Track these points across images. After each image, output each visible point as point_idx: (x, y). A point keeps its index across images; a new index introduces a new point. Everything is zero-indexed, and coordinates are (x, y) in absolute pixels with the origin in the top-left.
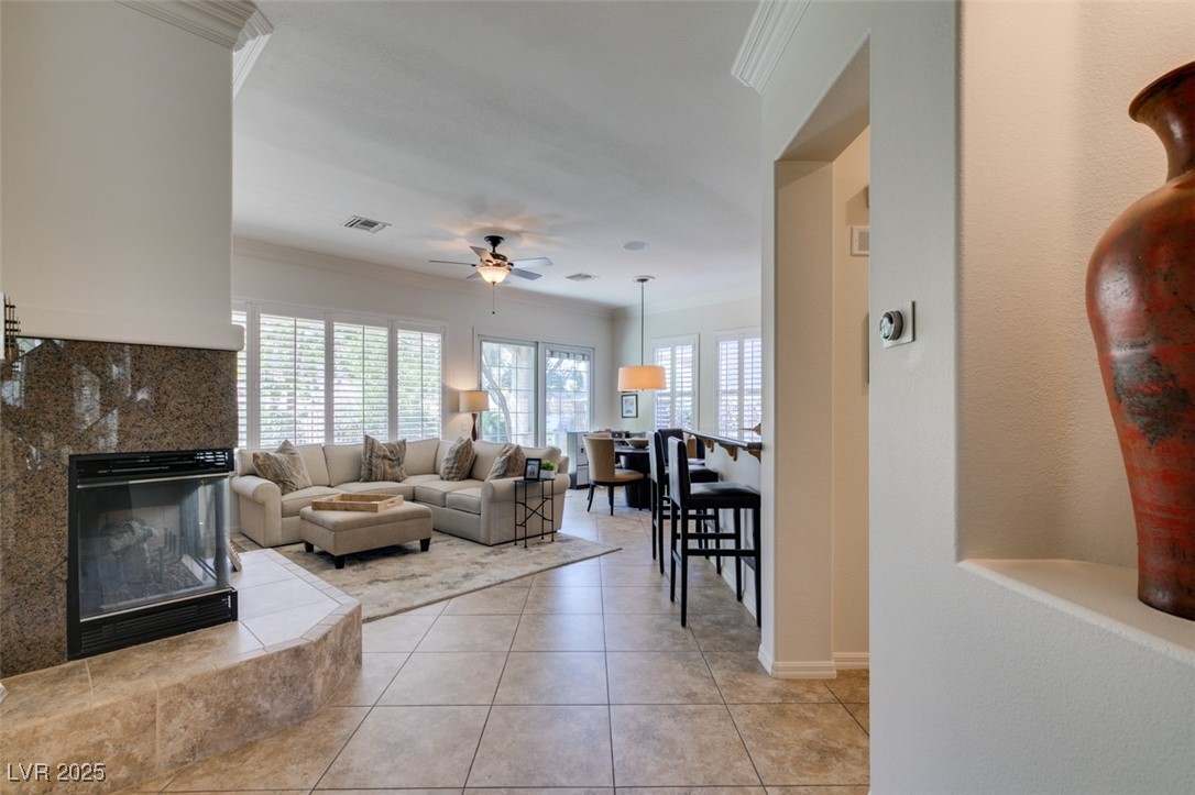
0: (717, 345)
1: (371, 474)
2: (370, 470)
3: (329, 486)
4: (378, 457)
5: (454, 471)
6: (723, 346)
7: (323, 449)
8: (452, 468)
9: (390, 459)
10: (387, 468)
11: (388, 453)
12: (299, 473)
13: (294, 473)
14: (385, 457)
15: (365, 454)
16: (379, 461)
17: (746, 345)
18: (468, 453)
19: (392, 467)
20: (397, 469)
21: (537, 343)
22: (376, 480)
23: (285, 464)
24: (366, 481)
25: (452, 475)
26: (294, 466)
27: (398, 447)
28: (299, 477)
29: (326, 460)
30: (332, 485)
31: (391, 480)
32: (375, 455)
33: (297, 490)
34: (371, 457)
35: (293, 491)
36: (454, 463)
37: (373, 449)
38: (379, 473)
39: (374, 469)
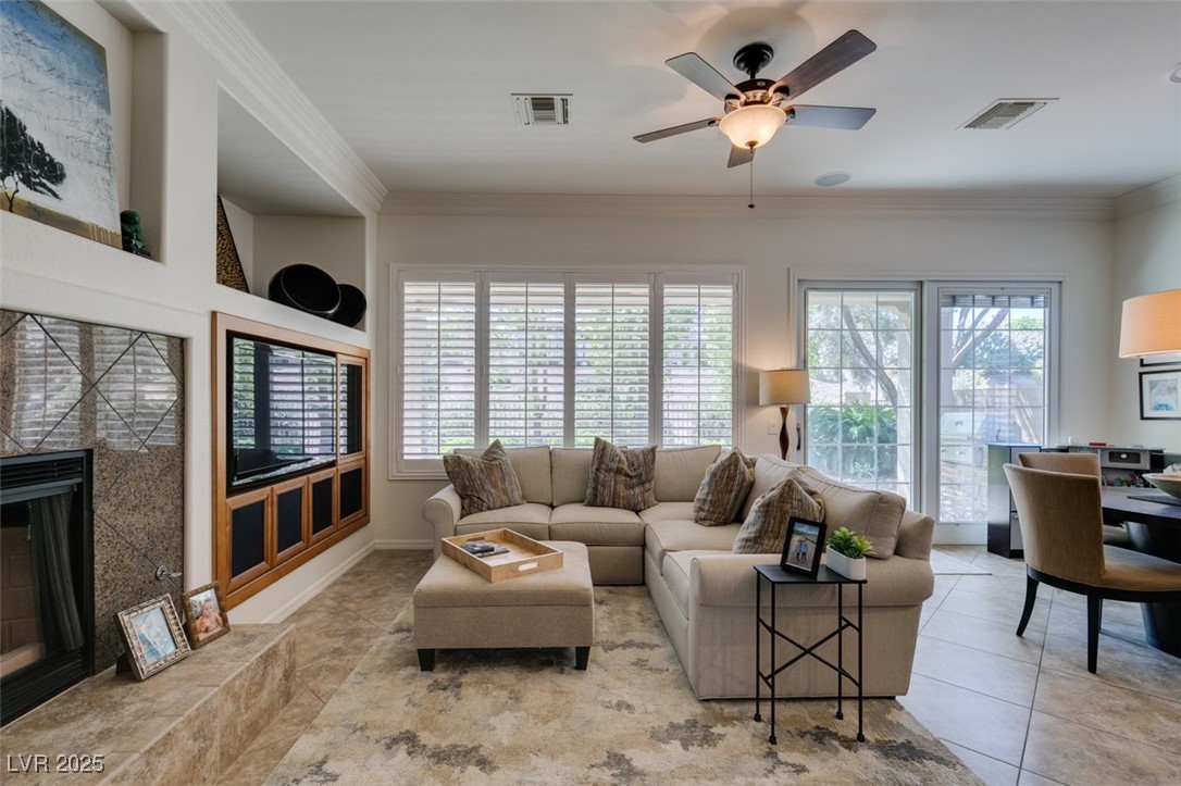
1: (595, 496)
3: (550, 506)
4: (609, 470)
5: (706, 507)
7: (551, 453)
8: (705, 500)
9: (628, 476)
10: (621, 488)
11: (625, 467)
13: (488, 486)
14: (619, 471)
15: (592, 465)
16: (610, 477)
18: (731, 478)
19: (628, 487)
20: (637, 490)
21: (921, 283)
22: (602, 505)
23: (477, 473)
24: (592, 504)
25: (703, 514)
26: (488, 477)
27: (641, 457)
28: (493, 491)
29: (552, 468)
30: (555, 504)
31: (624, 508)
32: (604, 466)
33: (489, 509)
34: (597, 470)
35: (481, 511)
36: (708, 494)
37: (601, 457)
38: (606, 495)
39: (599, 487)
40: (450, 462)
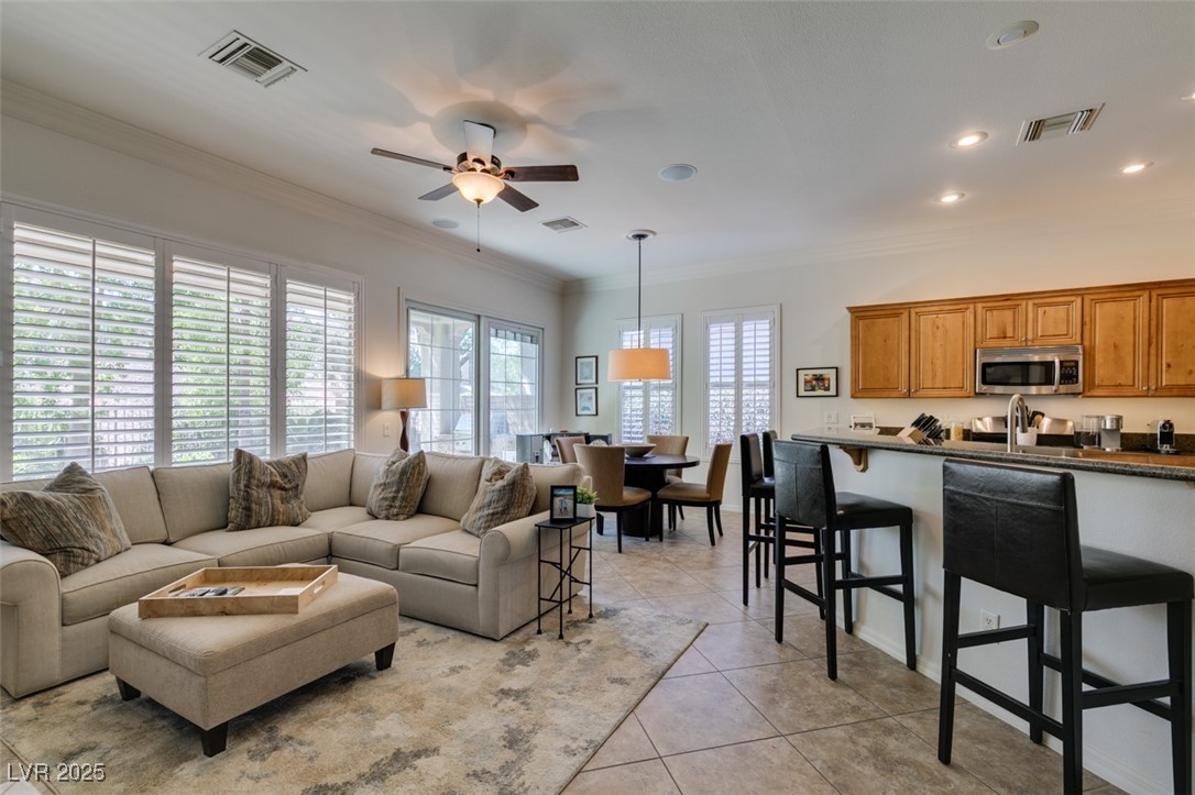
0: (707, 328)
1: (249, 517)
2: (248, 509)
3: (167, 543)
4: (261, 485)
5: (397, 503)
6: (714, 329)
7: (152, 475)
8: (394, 498)
9: (283, 489)
10: (278, 502)
11: (279, 479)
12: (103, 528)
13: (93, 529)
14: (273, 485)
15: (237, 482)
16: (263, 492)
17: (745, 328)
18: (420, 473)
19: (284, 500)
20: (294, 503)
21: (479, 316)
22: (258, 526)
23: (71, 513)
24: (242, 527)
25: (397, 511)
26: (91, 515)
27: (293, 467)
28: (102, 535)
29: (158, 494)
30: (172, 539)
31: (284, 524)
32: (254, 482)
33: (98, 561)
34: (247, 486)
35: (87, 566)
36: (398, 491)
37: (250, 472)
38: (263, 512)
39: (254, 506)
40: (10, 504)
